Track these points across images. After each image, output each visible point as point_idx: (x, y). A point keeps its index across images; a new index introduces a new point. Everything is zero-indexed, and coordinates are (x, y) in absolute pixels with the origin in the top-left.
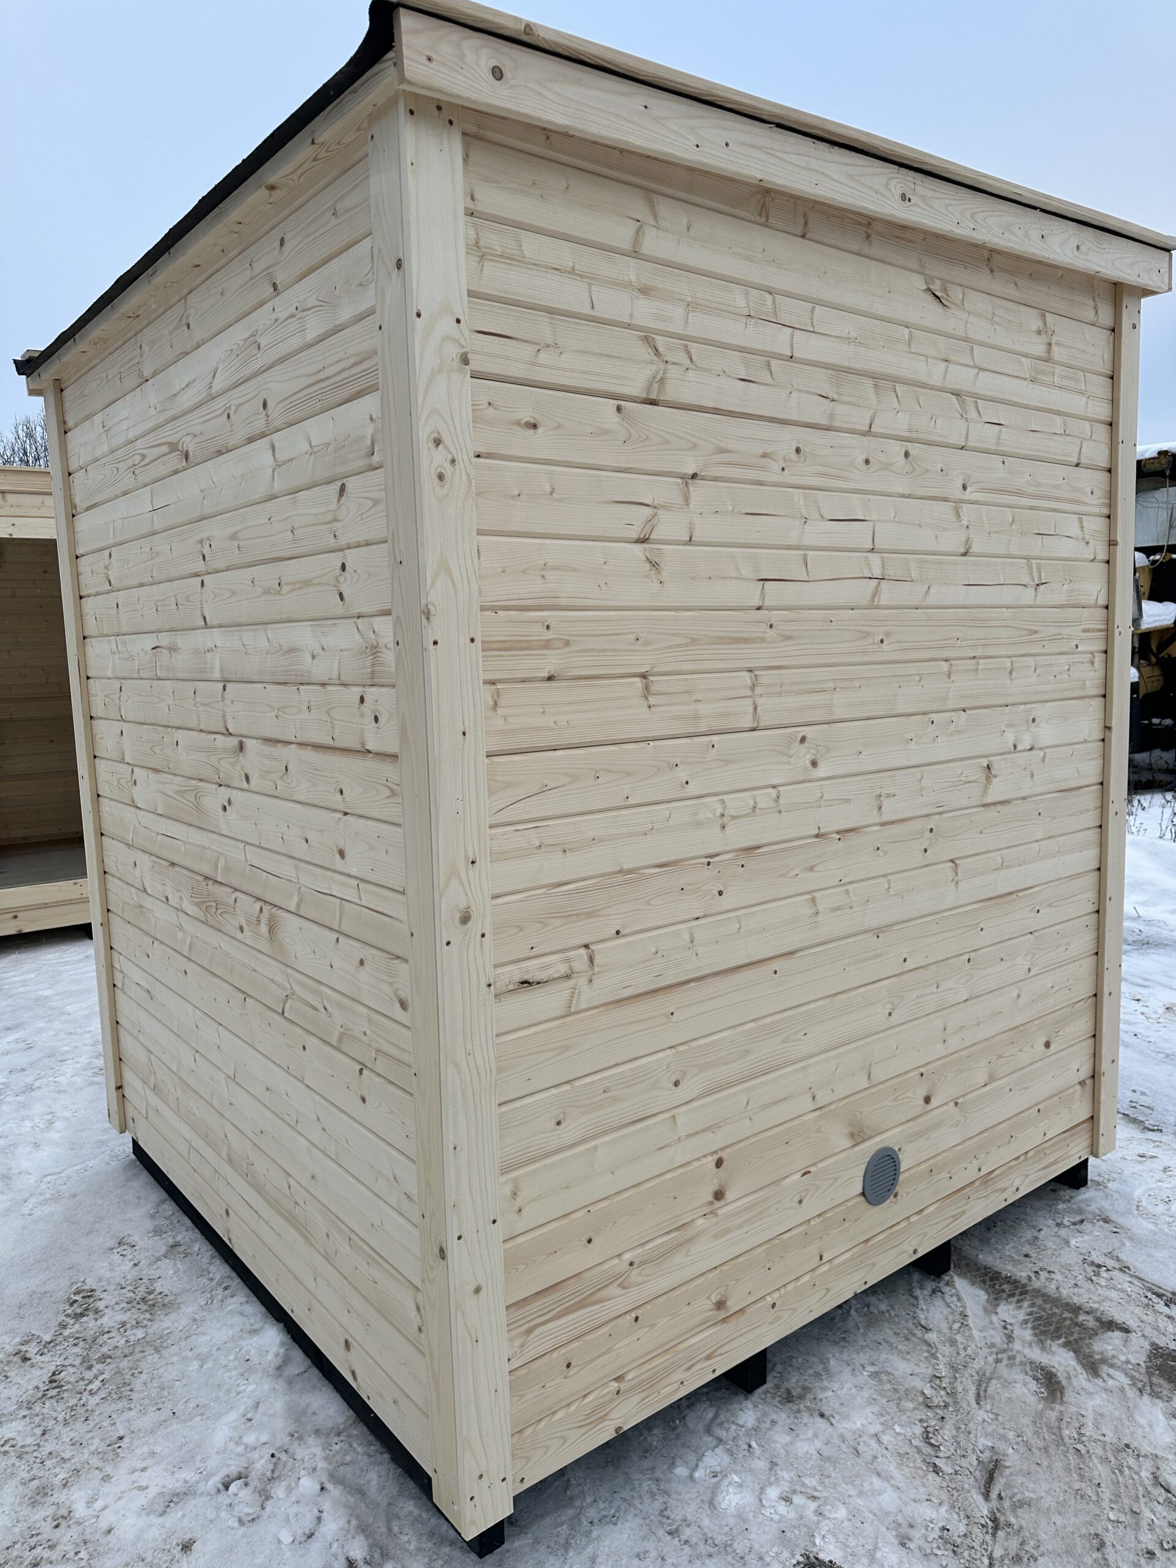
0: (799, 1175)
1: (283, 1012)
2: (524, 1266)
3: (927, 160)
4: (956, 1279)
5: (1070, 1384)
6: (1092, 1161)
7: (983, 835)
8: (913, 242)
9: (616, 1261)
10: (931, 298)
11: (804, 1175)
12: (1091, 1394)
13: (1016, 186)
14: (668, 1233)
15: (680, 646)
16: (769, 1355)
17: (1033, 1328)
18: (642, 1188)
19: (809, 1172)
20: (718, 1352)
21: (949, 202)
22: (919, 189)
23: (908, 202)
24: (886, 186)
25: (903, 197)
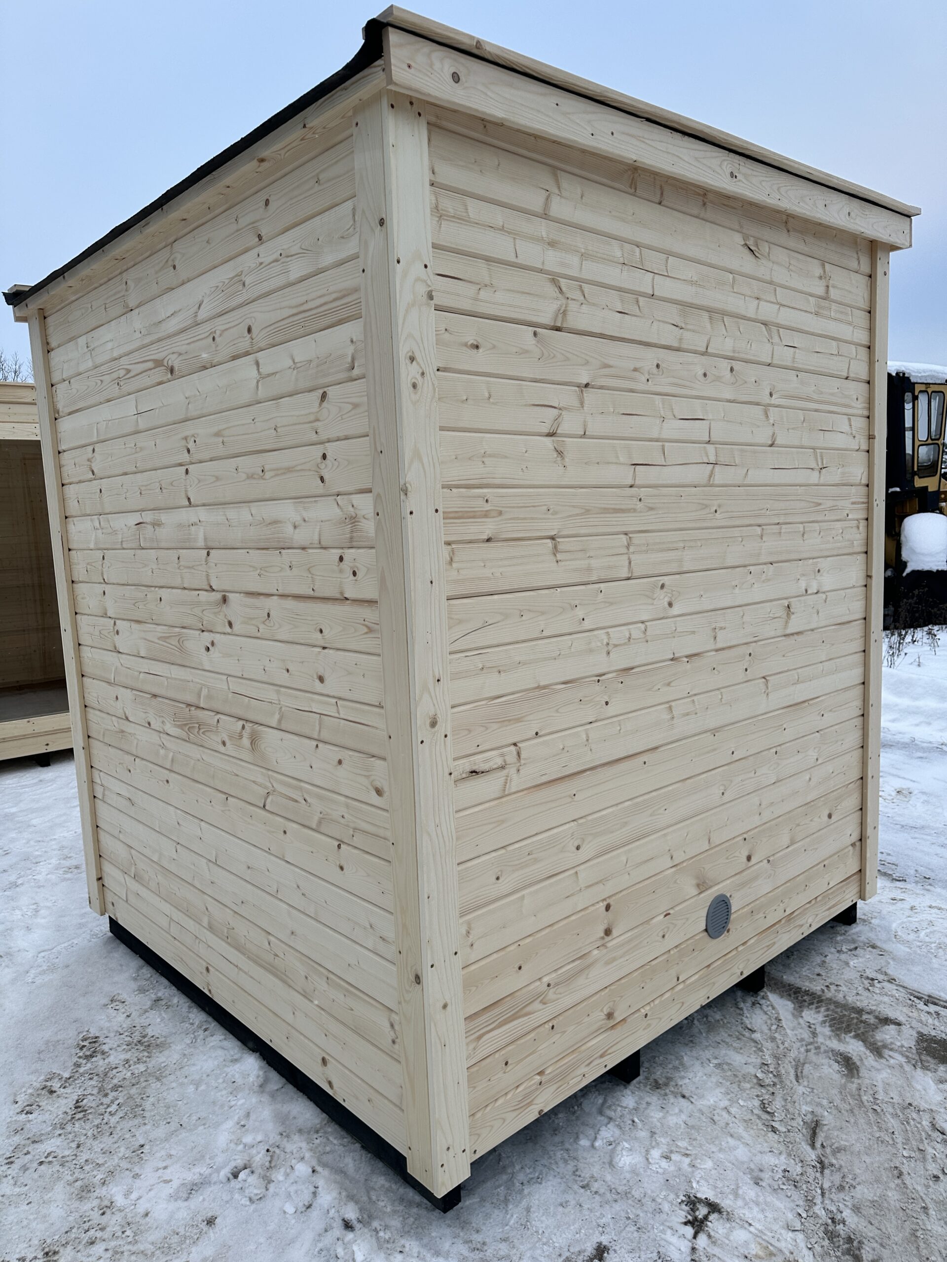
0: (662, 917)
1: (264, 806)
2: (475, 988)
3: (749, 146)
4: (769, 994)
5: (863, 1064)
6: (860, 904)
7: (784, 658)
8: (735, 208)
9: (538, 983)
10: (747, 251)
11: (666, 916)
12: (878, 1070)
13: (809, 167)
14: (573, 961)
15: (577, 515)
16: (641, 1053)
17: (830, 1026)
18: (556, 927)
19: (669, 914)
20: (609, 1052)
21: (762, 178)
22: (743, 169)
23: (735, 179)
24: (721, 166)
25: (731, 174)
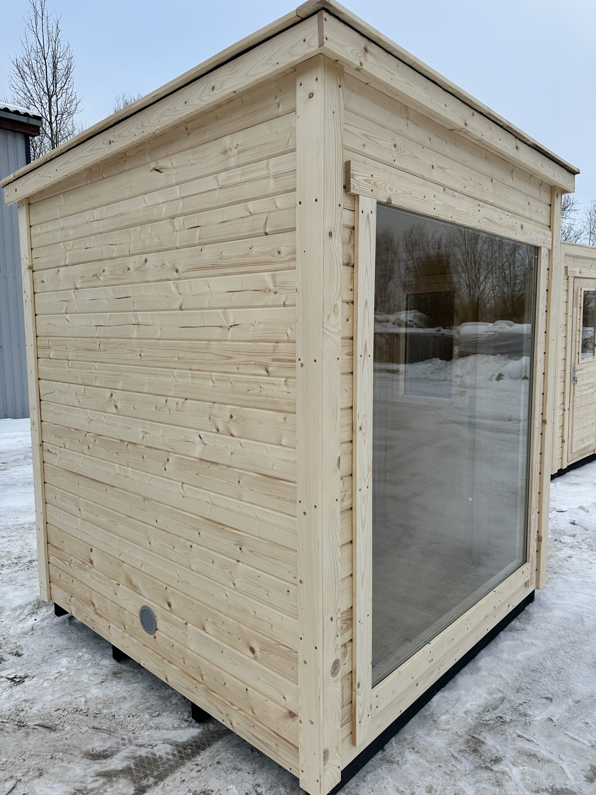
0: (116, 583)
10: (156, 172)
14: (81, 561)
21: (130, 128)
22: (116, 133)
23: (112, 143)
24: (103, 143)
25: (110, 142)
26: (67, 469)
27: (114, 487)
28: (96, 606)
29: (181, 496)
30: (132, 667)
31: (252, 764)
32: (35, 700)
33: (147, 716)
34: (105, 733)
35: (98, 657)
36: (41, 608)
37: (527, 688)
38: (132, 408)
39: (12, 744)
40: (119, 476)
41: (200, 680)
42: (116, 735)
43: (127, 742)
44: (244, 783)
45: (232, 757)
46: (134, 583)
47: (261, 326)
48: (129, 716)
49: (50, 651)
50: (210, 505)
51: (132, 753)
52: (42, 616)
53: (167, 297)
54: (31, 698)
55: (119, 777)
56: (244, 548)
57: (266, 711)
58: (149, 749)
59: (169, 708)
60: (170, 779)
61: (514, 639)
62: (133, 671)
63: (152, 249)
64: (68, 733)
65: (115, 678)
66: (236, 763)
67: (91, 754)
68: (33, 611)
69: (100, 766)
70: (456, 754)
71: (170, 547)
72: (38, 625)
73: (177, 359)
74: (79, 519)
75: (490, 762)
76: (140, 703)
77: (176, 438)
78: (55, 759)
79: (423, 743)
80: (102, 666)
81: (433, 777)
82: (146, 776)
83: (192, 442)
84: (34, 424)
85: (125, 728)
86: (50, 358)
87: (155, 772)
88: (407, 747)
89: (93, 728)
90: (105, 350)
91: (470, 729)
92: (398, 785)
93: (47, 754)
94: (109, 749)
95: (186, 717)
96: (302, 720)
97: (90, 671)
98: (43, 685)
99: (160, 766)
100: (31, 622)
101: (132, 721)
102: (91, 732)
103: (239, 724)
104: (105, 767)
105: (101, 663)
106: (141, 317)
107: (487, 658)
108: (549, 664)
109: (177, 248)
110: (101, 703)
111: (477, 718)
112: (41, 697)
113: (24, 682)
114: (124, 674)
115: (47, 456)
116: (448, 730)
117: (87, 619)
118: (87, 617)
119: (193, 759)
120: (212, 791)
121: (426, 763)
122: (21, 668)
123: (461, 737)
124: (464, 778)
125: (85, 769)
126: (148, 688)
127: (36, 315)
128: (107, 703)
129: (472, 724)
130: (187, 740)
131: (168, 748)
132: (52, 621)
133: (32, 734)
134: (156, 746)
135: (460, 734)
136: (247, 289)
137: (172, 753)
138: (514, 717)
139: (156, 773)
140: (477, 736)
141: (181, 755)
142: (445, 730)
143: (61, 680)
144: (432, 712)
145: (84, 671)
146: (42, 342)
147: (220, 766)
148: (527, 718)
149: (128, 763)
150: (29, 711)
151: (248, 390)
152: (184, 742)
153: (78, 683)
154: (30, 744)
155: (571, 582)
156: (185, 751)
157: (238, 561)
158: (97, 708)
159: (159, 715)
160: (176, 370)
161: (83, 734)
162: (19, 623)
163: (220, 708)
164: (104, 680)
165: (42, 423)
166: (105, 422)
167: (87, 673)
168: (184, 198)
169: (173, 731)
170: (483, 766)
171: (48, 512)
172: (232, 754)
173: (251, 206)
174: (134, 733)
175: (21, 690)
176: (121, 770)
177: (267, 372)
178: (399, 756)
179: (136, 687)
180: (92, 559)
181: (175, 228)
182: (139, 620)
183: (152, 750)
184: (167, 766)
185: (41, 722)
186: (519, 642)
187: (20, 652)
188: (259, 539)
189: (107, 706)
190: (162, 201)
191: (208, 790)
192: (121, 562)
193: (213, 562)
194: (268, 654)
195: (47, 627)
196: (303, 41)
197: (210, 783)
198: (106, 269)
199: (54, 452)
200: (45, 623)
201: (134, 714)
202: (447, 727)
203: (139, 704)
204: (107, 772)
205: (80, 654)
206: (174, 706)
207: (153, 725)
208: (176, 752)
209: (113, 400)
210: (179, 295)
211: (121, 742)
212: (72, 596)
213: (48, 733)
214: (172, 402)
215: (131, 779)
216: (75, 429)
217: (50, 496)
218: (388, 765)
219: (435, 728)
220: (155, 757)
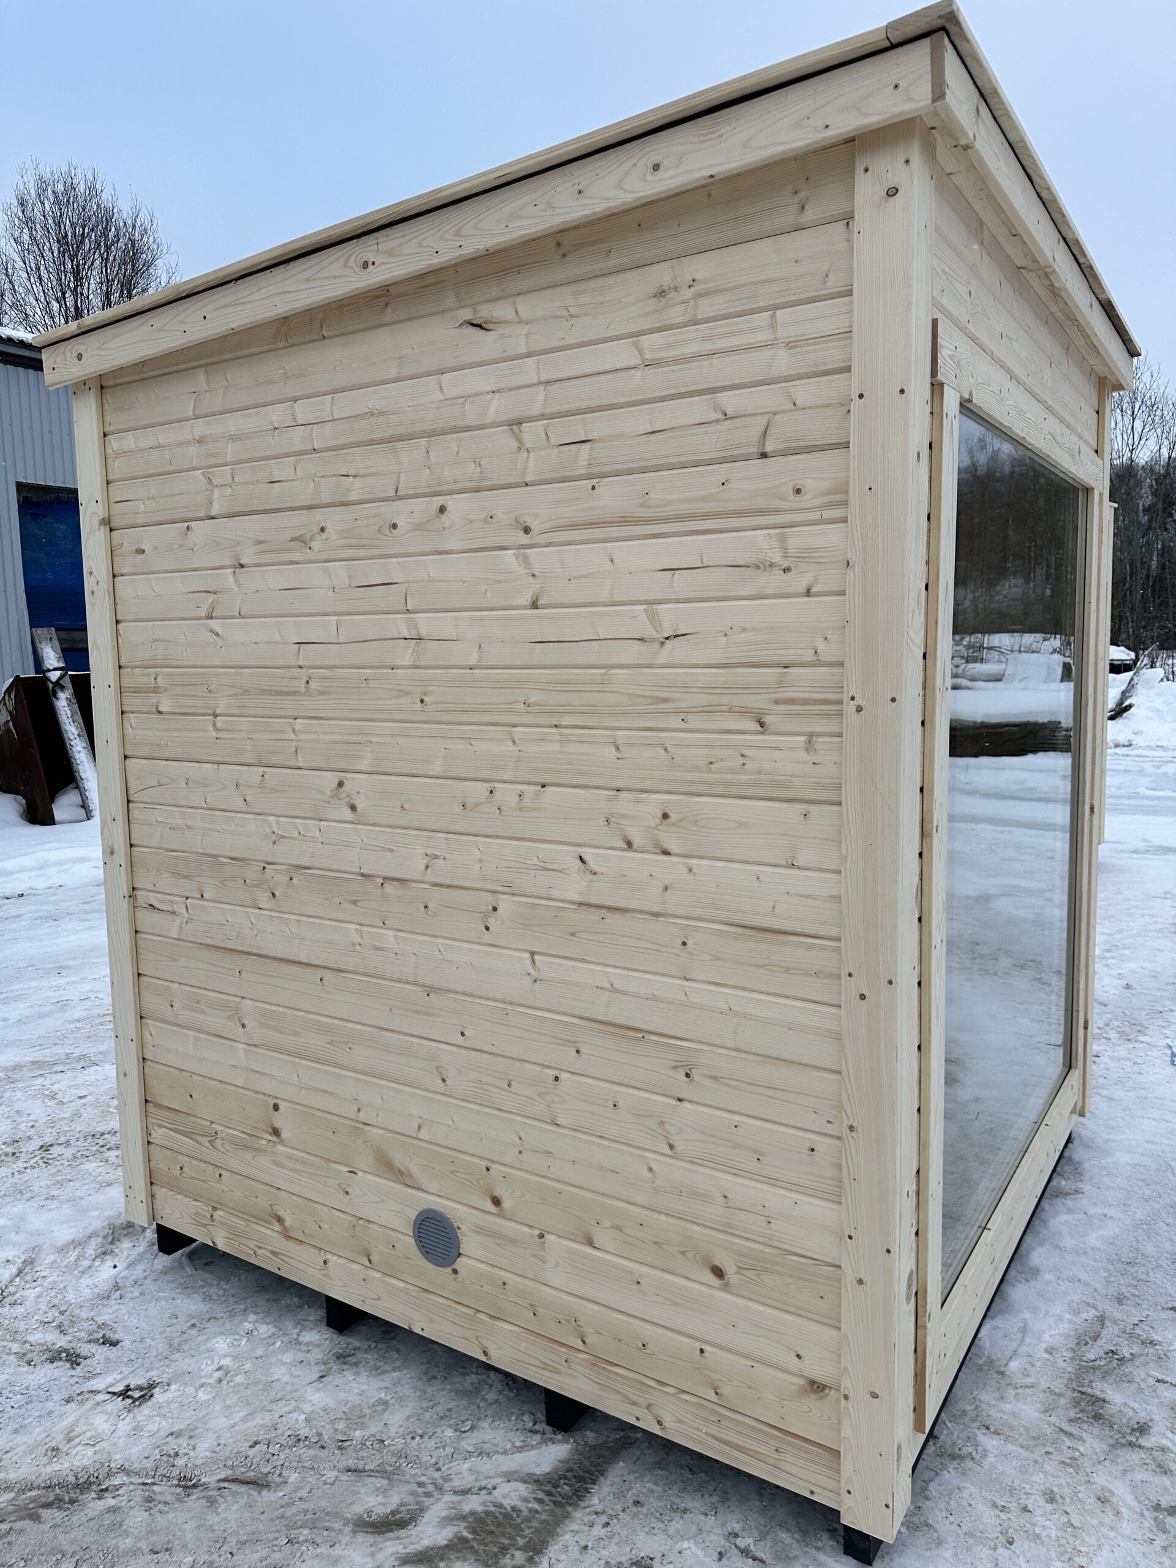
9: (208, 1124)
10: (472, 329)
11: (350, 1172)
14: (244, 1132)
15: (236, 695)
18: (223, 1086)
19: (356, 1173)
21: (423, 236)
22: (384, 246)
23: (371, 267)
24: (345, 265)
25: (365, 265)
26: (208, 941)
27: (343, 971)
28: (288, 1223)
29: (528, 980)
30: (369, 1339)
31: (703, 1496)
32: (193, 1430)
33: (449, 1432)
34: (376, 1477)
35: (290, 1327)
36: (119, 1240)
37: (1133, 1295)
38: (399, 810)
39: (187, 1526)
40: (358, 948)
41: (580, 1346)
42: (404, 1479)
43: (431, 1488)
44: (705, 1534)
45: (659, 1489)
46: (397, 1164)
47: (747, 636)
48: (413, 1438)
49: (178, 1327)
50: (607, 994)
51: (453, 1508)
52: (127, 1258)
53: (499, 582)
54: (182, 1427)
55: (449, 1559)
56: (695, 1074)
57: (751, 1388)
58: (483, 1496)
59: (485, 1411)
60: (556, 1547)
61: (1070, 1211)
62: (375, 1347)
63: (460, 486)
64: (299, 1488)
65: (346, 1367)
66: (672, 1498)
67: (368, 1522)
68: (103, 1249)
69: (400, 1544)
70: (1066, 1427)
71: (498, 1083)
72: (125, 1277)
73: (522, 706)
74: (241, 1046)
75: (1131, 1434)
76: (422, 1408)
77: (518, 865)
78: (298, 1543)
79: (999, 1415)
80: (308, 1344)
81: (1046, 1473)
82: (504, 1550)
83: (560, 871)
84: (112, 853)
85: (415, 1461)
86: (160, 713)
87: (519, 1538)
88: (974, 1425)
89: (349, 1470)
90: (322, 693)
91: (1070, 1379)
92: (990, 1496)
93: (276, 1535)
94: (402, 1508)
95: (529, 1425)
96: (851, 1394)
97: (288, 1357)
98: (198, 1398)
99: (523, 1526)
100: (106, 1272)
101: (423, 1446)
102: (347, 1478)
103: (680, 1421)
104: (412, 1544)
105: (301, 1339)
106: (425, 624)
107: (1040, 1250)
108: (1149, 1248)
109: (527, 485)
110: (341, 1419)
111: (1072, 1359)
112: (205, 1423)
113: (152, 1396)
114: (360, 1355)
115: (146, 919)
116: (1032, 1387)
117: (259, 1251)
118: (260, 1248)
119: (582, 1504)
120: (651, 1559)
121: (1021, 1451)
122: (132, 1369)
123: (1060, 1395)
124: (1100, 1467)
125: (372, 1554)
126: (425, 1378)
127: (117, 622)
128: (355, 1417)
129: (1069, 1369)
130: (553, 1469)
131: (522, 1489)
132: (152, 1266)
133: (220, 1500)
134: (495, 1488)
135: (1057, 1391)
136: (711, 564)
137: (534, 1498)
138: (1135, 1349)
139: (521, 1542)
140: (1089, 1391)
141: (554, 1499)
142: (1027, 1387)
143: (231, 1384)
144: (989, 1357)
145: (273, 1360)
146: (135, 678)
147: (644, 1510)
148: (1157, 1347)
149: (456, 1529)
150: (192, 1453)
151: (711, 763)
152: (548, 1474)
153: (269, 1386)
154: (228, 1521)
155: (1119, 1101)
156: (559, 1490)
157: (680, 1100)
158: (336, 1430)
159: (473, 1428)
160: (518, 729)
161: (332, 1484)
162: (81, 1277)
163: (630, 1395)
164: (324, 1373)
165: (133, 849)
166: (321, 839)
167: (283, 1363)
168: (548, 383)
169: (518, 1456)
170: (1123, 1441)
171: (147, 1036)
172: (655, 1484)
173: (730, 401)
174: (439, 1470)
175: (154, 1413)
176: (447, 1546)
177: (762, 724)
178: (968, 1444)
179: (399, 1379)
180: (277, 1125)
181: (523, 444)
182: (412, 1241)
183: (490, 1498)
184: (535, 1524)
185: (229, 1472)
186: (1082, 1216)
187: (114, 1337)
188: (735, 1054)
189: (356, 1424)
190: (489, 389)
191: (642, 1558)
192: (361, 1126)
193: (615, 1105)
194: (757, 1275)
195: (145, 1278)
196: (891, 87)
197: (640, 1545)
198: (328, 525)
199: (170, 909)
200: (138, 1272)
201: (420, 1432)
202: (1028, 1381)
203: (420, 1411)
204: (421, 1552)
205: (248, 1326)
206: (495, 1406)
207: (471, 1449)
208: (541, 1495)
209: (344, 795)
210: (531, 579)
211: (420, 1490)
212: (215, 1209)
213: (255, 1493)
214: (507, 794)
215: (477, 1560)
216: (232, 859)
217: (151, 1001)
218: (955, 1462)
219: (1008, 1385)
220: (503, 1510)
